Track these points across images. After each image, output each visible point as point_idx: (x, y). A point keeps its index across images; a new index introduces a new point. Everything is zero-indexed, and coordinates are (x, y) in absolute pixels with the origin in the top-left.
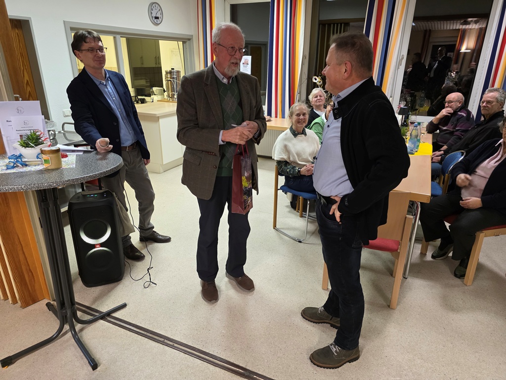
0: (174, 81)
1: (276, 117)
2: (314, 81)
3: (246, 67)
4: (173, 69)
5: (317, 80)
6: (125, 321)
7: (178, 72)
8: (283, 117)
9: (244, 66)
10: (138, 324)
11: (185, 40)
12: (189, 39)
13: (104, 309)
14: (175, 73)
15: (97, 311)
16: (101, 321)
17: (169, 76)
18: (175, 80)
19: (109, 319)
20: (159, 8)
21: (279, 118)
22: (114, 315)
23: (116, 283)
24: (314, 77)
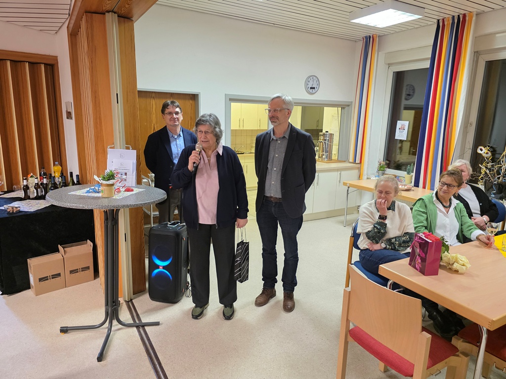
0: (325, 143)
1: (424, 187)
2: (479, 151)
3: (402, 132)
4: (328, 132)
5: (484, 151)
6: (148, 336)
7: (331, 135)
8: (432, 189)
9: (399, 132)
10: (153, 343)
11: (344, 107)
12: (348, 106)
13: (145, 320)
14: (328, 136)
15: (139, 319)
16: (135, 329)
17: (322, 138)
18: (327, 142)
19: (141, 330)
20: (316, 79)
21: (428, 189)
22: (146, 328)
23: (171, 304)
24: (480, 147)
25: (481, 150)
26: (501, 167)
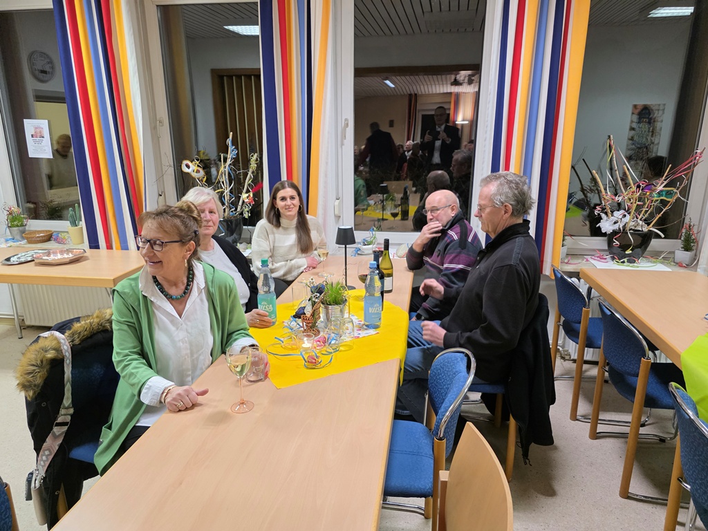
1: (109, 247)
2: (185, 169)
3: (40, 142)
5: (191, 168)
8: (125, 247)
9: (35, 142)
24: (185, 162)
25: (188, 166)
26: (222, 192)
